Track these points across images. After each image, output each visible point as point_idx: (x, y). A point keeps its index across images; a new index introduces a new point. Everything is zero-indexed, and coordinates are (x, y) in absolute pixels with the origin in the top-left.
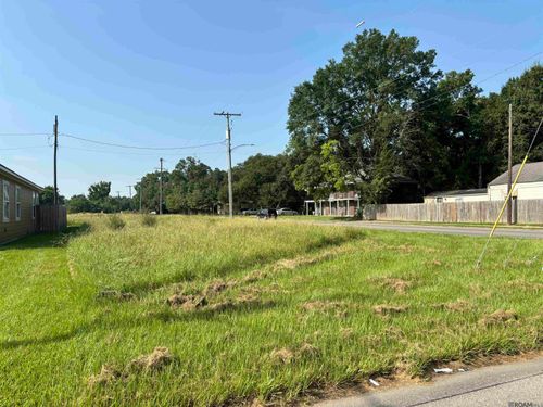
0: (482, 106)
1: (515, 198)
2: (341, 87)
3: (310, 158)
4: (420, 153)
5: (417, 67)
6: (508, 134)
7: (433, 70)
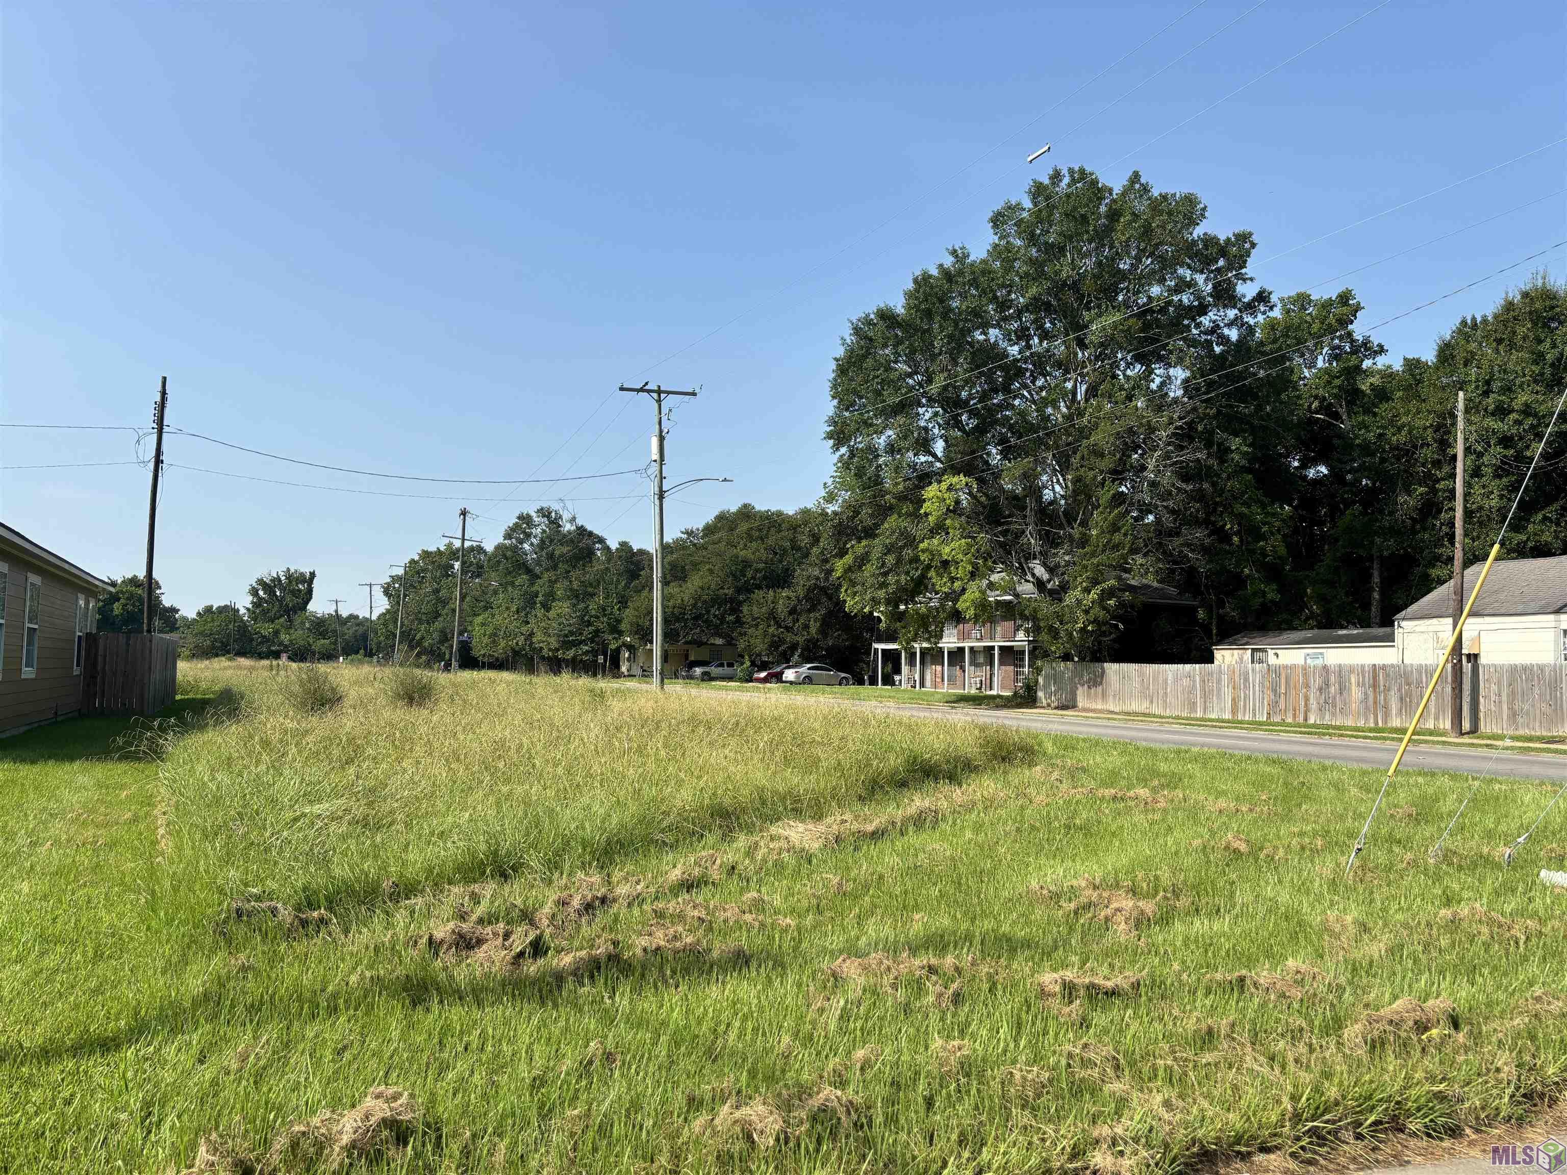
0: (1382, 394)
1: (1473, 658)
2: (985, 326)
3: (892, 522)
4: (1206, 522)
5: (1200, 279)
6: (1453, 476)
7: (1246, 291)
